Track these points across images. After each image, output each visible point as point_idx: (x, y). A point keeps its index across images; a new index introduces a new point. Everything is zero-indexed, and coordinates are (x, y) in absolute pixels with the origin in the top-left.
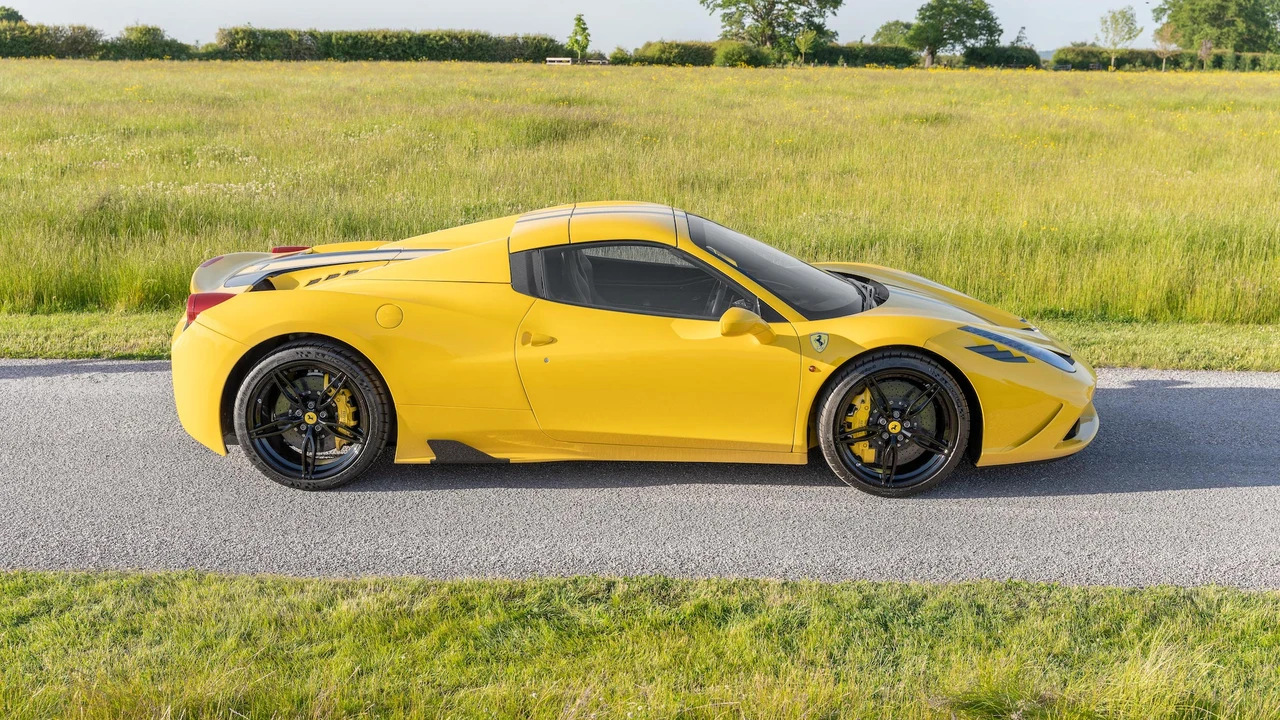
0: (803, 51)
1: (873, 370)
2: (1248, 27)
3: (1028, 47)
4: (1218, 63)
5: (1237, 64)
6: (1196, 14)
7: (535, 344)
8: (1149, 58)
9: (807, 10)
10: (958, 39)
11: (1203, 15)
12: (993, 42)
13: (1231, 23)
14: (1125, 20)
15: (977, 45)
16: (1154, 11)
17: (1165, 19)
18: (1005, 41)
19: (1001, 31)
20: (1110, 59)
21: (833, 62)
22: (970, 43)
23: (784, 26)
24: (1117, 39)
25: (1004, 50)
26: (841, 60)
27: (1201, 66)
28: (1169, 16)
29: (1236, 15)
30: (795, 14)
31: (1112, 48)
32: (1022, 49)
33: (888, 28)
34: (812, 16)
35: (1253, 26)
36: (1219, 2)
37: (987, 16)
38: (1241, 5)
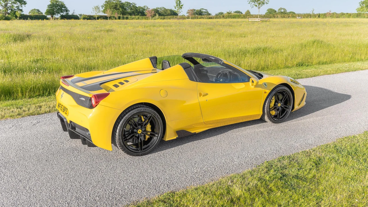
0: (18, 16)
1: (277, 91)
2: (122, 10)
3: (76, 15)
4: (119, 18)
5: (123, 18)
6: (111, 7)
7: (203, 96)
8: (104, 17)
9: (17, 5)
10: (59, 13)
11: (112, 7)
12: (68, 14)
13: (119, 9)
14: (97, 8)
15: (64, 14)
16: (101, 6)
17: (104, 8)
18: (70, 13)
19: (69, 11)
20: (95, 18)
21: (27, 19)
22: (62, 14)
23: (11, 10)
24: (96, 13)
25: (70, 16)
26: (29, 19)
27: (116, 19)
28: (105, 8)
29: (120, 7)
30: (14, 6)
31: (96, 15)
32: (75, 15)
33: (32, 10)
34: (19, 7)
35: (123, 10)
36: (115, 4)
37: (65, 7)
38: (120, 5)
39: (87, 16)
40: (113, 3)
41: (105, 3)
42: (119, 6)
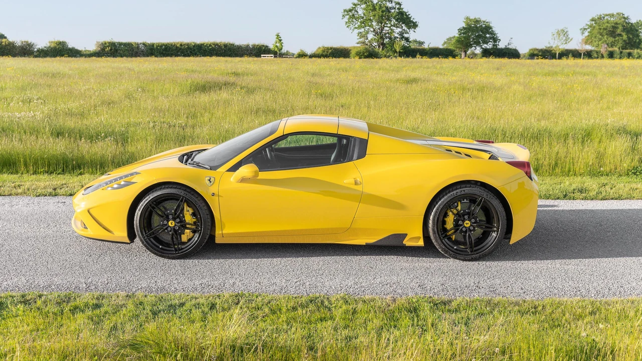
0: (398, 50)
2: (628, 37)
3: (514, 48)
4: (611, 55)
5: (621, 56)
6: (602, 31)
8: (575, 53)
9: (401, 30)
10: (478, 43)
11: (605, 31)
12: (496, 46)
13: (620, 35)
14: (564, 34)
15: (488, 47)
17: (587, 33)
18: (501, 45)
19: (500, 40)
20: (556, 54)
22: (485, 46)
23: (389, 38)
24: (559, 43)
25: (502, 49)
27: (602, 57)
28: (589, 32)
29: (622, 31)
30: (395, 32)
31: (558, 48)
32: (511, 49)
34: (403, 33)
35: (631, 37)
36: (613, 24)
37: (493, 33)
38: (624, 26)
39: (537, 49)
40: (608, 23)
41: (589, 23)
42: (621, 28)
